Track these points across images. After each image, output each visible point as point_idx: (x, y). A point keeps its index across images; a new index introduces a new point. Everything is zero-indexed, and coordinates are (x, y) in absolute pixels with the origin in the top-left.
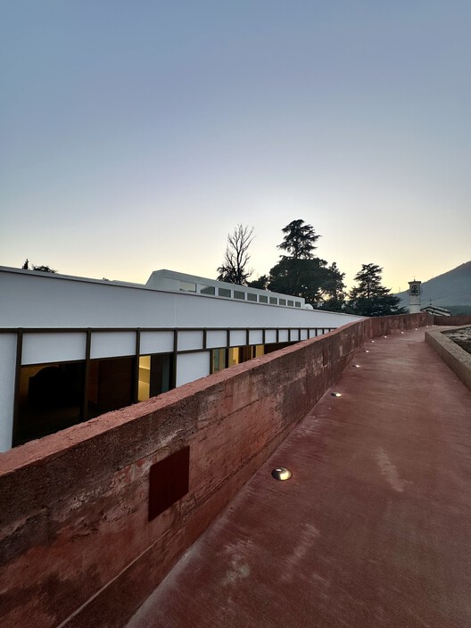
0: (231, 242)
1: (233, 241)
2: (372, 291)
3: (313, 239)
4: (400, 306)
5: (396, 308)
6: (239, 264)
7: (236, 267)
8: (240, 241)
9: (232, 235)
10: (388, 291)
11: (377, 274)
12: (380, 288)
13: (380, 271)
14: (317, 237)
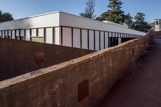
0: (87, 4)
1: (88, 4)
2: (141, 23)
3: (121, 4)
4: (152, 29)
5: (150, 30)
6: (90, 13)
7: (90, 14)
8: (91, 4)
9: (88, 1)
10: (147, 23)
11: (143, 17)
12: (144, 22)
13: (144, 15)
14: (122, 3)
